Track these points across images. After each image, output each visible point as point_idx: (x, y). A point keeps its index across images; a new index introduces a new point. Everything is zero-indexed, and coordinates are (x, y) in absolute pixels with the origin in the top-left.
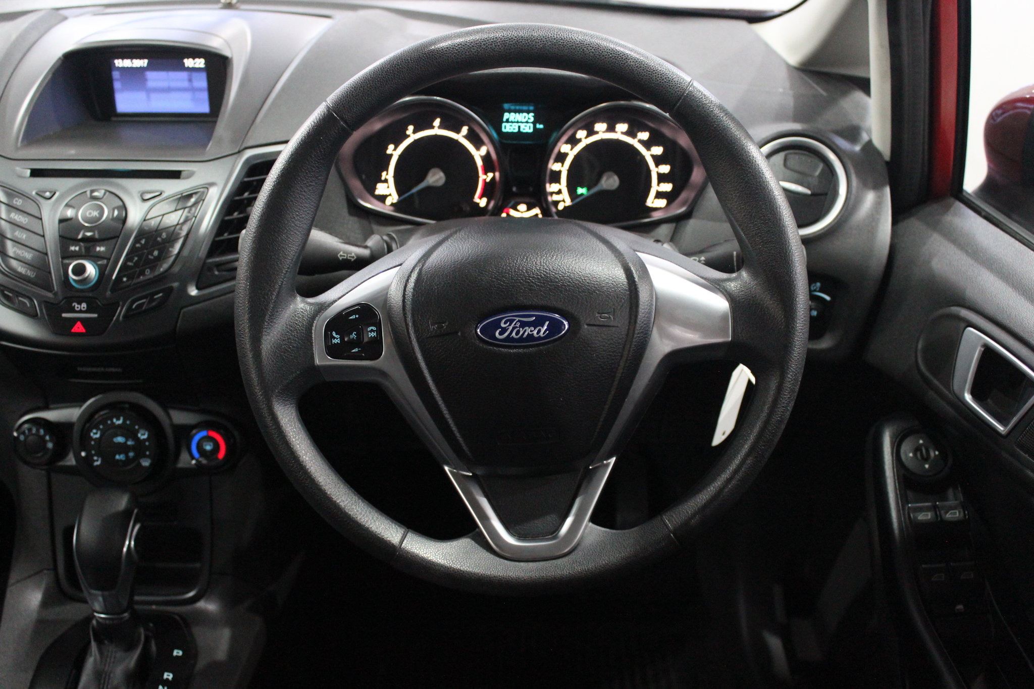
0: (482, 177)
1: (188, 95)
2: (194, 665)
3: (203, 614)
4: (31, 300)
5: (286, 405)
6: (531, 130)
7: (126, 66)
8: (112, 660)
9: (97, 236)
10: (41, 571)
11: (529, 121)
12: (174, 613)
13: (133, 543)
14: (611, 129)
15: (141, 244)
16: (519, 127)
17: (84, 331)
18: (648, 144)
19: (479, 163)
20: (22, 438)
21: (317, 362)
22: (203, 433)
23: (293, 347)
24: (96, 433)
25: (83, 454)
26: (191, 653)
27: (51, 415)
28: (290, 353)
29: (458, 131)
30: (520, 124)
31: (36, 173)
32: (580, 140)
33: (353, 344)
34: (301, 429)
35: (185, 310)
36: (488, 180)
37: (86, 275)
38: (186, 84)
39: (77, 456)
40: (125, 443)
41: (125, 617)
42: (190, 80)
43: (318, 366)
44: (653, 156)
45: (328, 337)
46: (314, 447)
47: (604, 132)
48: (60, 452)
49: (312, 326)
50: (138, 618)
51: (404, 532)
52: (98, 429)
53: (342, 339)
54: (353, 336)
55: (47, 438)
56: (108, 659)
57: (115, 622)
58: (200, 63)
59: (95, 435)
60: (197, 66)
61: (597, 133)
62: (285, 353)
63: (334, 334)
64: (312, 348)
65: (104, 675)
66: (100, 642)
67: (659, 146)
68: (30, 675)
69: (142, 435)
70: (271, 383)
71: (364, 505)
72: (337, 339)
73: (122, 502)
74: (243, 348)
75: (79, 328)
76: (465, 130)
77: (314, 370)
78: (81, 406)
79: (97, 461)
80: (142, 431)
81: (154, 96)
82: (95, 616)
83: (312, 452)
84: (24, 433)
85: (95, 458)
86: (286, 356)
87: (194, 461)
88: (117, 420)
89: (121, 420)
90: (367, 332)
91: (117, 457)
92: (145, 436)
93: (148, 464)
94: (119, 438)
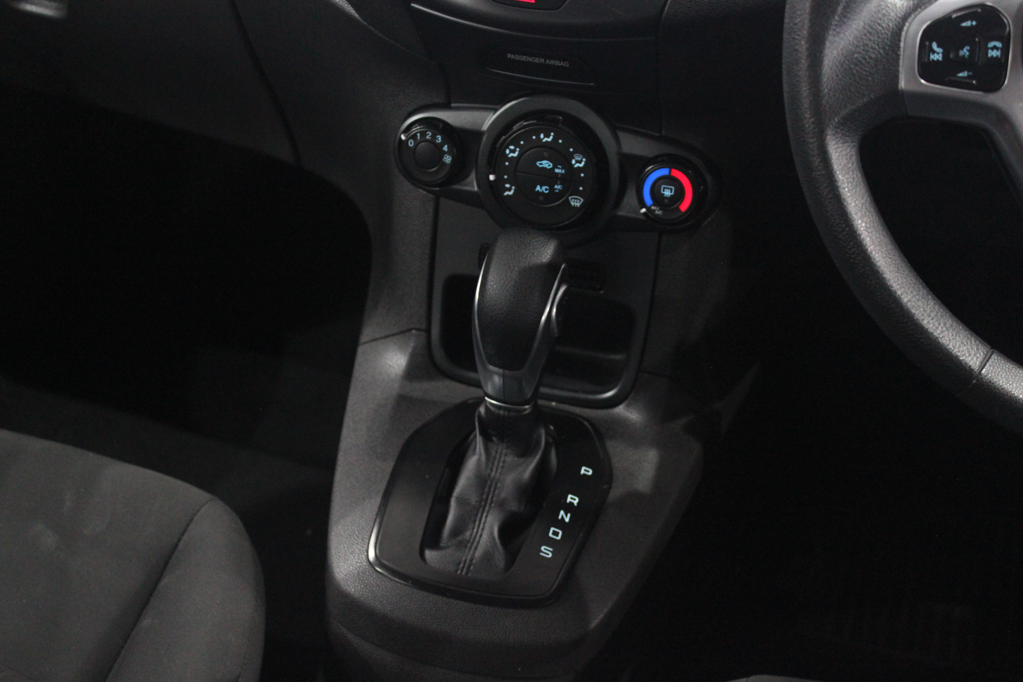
2: (608, 491)
3: (620, 425)
5: (845, 143)
8: (501, 464)
10: (408, 331)
12: (585, 419)
13: (554, 310)
17: (533, 2)
20: (411, 144)
21: (902, 84)
22: (664, 172)
23: (870, 58)
24: (513, 151)
25: (492, 177)
26: (605, 474)
27: (452, 117)
28: (864, 65)
33: (963, 64)
34: (861, 179)
39: (482, 181)
40: (553, 169)
41: (526, 410)
43: (902, 90)
45: (924, 49)
46: (874, 209)
48: (459, 171)
49: (901, 30)
50: (540, 416)
51: (988, 353)
52: (517, 145)
53: (945, 55)
54: (965, 52)
55: (445, 148)
56: (496, 464)
57: (512, 414)
59: (513, 153)
62: (856, 65)
63: (935, 46)
64: (898, 63)
65: (489, 483)
66: (487, 438)
68: (389, 466)
69: (577, 162)
70: (830, 108)
71: (934, 304)
72: (938, 53)
73: (546, 252)
74: (797, 50)
77: (894, 95)
78: (496, 110)
79: (509, 189)
80: (577, 157)
82: (485, 400)
83: (872, 215)
84: (414, 137)
85: (508, 186)
86: (857, 71)
87: (644, 210)
88: (545, 136)
89: (551, 138)
90: (987, 49)
91: (538, 188)
92: (582, 165)
93: (578, 205)
94: (544, 162)
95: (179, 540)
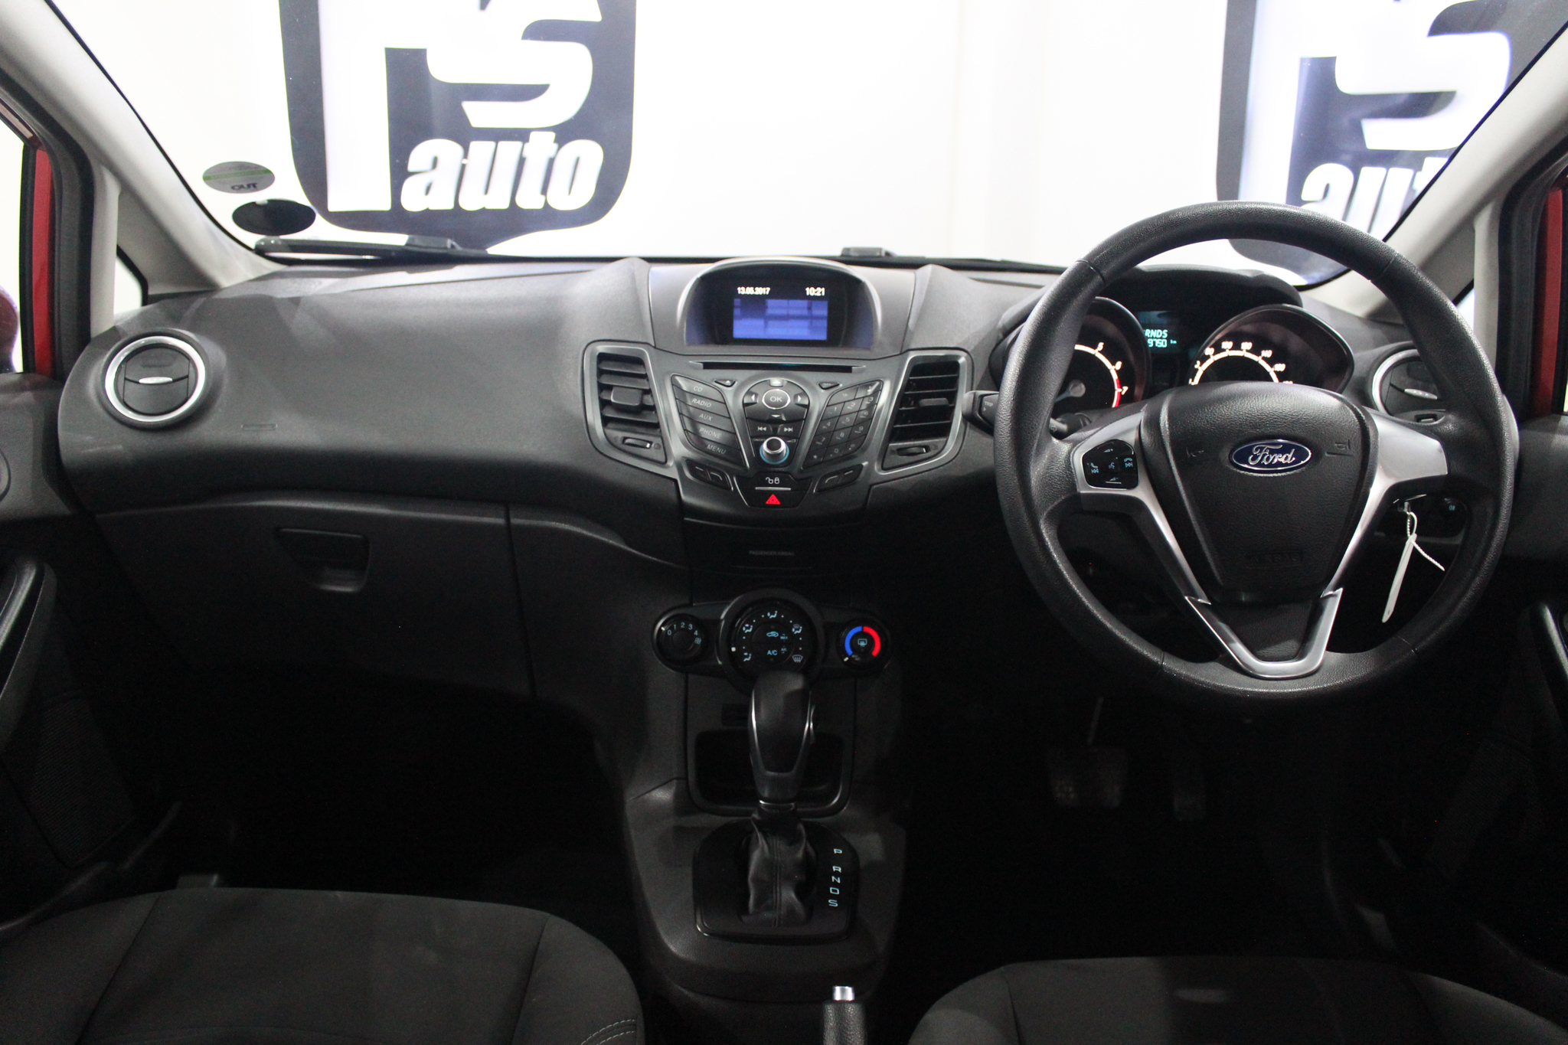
0: (1118, 390)
1: (806, 323)
4: (723, 475)
6: (1165, 346)
7: (748, 293)
9: (784, 419)
10: (671, 780)
11: (1164, 337)
13: (812, 724)
14: (1237, 347)
15: (827, 426)
16: (1154, 343)
17: (779, 503)
18: (1271, 362)
19: (1115, 377)
20: (670, 633)
21: (1079, 490)
22: (858, 629)
24: (748, 628)
25: (733, 649)
29: (1095, 347)
30: (1155, 340)
31: (708, 366)
32: (1208, 357)
35: (875, 487)
36: (1123, 393)
37: (780, 451)
38: (805, 312)
39: (727, 652)
40: (779, 637)
41: (792, 806)
42: (809, 308)
43: (1080, 493)
44: (1276, 372)
45: (1087, 467)
47: (1230, 350)
48: (707, 649)
49: (1069, 457)
52: (750, 623)
53: (1100, 469)
55: (696, 633)
58: (820, 291)
60: (818, 294)
61: (1224, 350)
63: (1092, 465)
64: (1073, 477)
65: (775, 865)
66: (766, 833)
67: (1282, 363)
69: (796, 630)
72: (1095, 469)
75: (773, 500)
76: (1101, 346)
78: (728, 604)
79: (747, 657)
80: (796, 626)
81: (771, 323)
82: (759, 804)
84: (672, 628)
85: (746, 654)
87: (846, 659)
88: (771, 614)
89: (776, 615)
90: (1124, 463)
91: (769, 652)
92: (799, 632)
93: (800, 661)
94: (772, 633)
95: (538, 943)
